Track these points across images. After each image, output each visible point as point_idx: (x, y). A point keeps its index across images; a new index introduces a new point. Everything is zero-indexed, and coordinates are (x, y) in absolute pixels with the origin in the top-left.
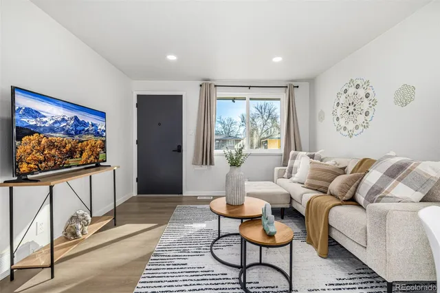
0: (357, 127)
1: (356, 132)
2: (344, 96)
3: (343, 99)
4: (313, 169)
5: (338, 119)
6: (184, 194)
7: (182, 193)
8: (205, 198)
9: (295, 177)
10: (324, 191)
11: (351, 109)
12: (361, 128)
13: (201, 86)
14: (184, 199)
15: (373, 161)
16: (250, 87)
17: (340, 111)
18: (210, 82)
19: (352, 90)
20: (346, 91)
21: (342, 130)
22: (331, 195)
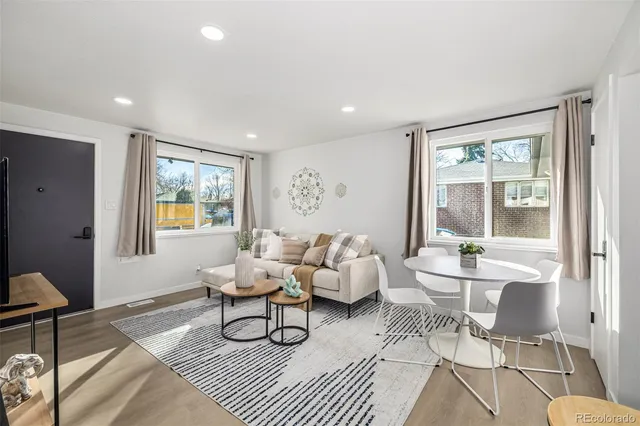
0: (310, 208)
1: (309, 212)
2: (299, 180)
3: (298, 182)
4: (285, 246)
5: (293, 199)
6: (96, 308)
7: (92, 307)
8: (141, 303)
9: (266, 255)
10: (298, 263)
11: (305, 192)
12: (313, 209)
13: (133, 136)
14: (96, 316)
15: (331, 237)
16: (202, 150)
17: (295, 192)
18: (149, 134)
19: (305, 177)
20: (300, 176)
21: (297, 209)
22: (306, 264)
